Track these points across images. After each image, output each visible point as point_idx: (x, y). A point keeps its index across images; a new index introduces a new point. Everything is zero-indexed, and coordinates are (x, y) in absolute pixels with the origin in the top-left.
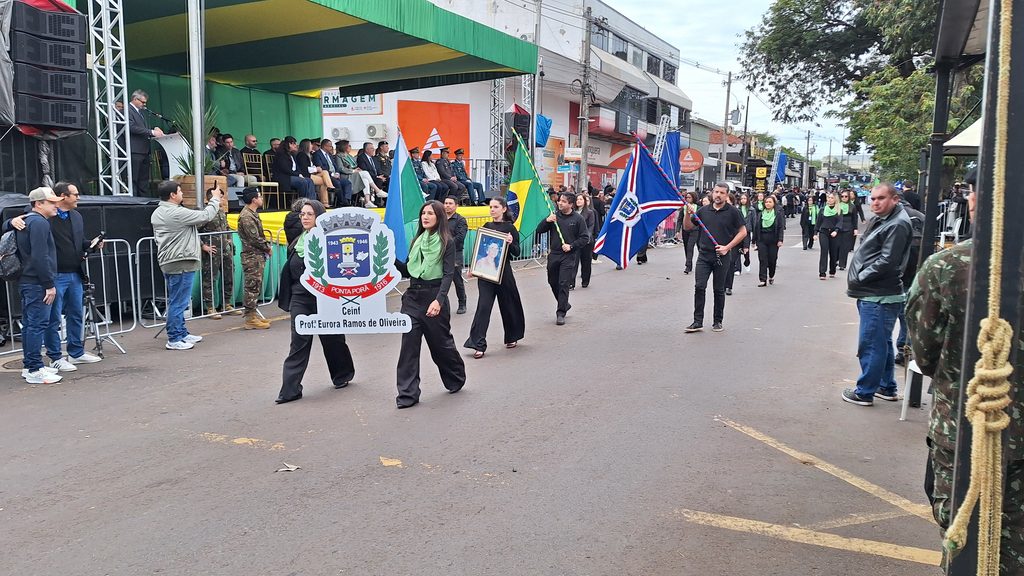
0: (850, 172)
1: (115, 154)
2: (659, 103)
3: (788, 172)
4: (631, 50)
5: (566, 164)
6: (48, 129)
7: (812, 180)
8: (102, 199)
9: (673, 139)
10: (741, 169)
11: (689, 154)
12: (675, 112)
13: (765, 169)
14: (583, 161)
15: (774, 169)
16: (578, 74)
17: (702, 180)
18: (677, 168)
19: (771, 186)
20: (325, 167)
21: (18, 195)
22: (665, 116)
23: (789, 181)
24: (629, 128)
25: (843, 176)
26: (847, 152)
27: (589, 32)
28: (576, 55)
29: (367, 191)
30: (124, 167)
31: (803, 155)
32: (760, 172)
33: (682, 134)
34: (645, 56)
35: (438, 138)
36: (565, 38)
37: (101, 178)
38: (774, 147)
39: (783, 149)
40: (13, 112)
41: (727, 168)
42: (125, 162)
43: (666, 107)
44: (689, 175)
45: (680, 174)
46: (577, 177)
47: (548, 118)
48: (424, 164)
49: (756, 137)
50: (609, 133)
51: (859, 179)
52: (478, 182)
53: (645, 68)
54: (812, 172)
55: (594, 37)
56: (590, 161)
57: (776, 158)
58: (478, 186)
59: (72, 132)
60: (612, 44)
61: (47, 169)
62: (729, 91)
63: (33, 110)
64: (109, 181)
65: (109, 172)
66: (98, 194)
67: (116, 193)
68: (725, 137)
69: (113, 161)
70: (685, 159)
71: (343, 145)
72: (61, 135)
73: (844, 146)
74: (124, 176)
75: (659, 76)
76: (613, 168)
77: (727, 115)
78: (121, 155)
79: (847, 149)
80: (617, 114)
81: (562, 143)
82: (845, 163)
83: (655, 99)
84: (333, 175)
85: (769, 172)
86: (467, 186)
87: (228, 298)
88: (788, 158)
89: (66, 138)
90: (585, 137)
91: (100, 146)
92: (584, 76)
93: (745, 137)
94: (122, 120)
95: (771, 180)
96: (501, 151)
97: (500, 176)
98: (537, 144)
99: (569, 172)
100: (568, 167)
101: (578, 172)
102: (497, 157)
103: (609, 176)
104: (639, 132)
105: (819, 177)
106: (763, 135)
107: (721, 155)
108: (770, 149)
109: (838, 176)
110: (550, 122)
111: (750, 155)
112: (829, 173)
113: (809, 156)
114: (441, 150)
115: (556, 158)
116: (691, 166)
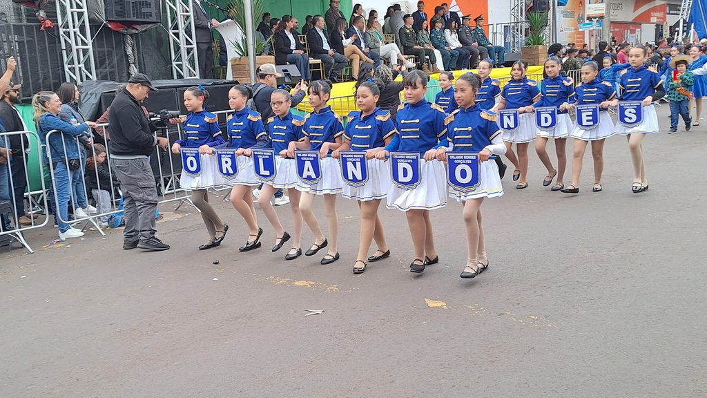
1: (185, 43)
5: (588, 22)
6: (130, 24)
8: (175, 82)
14: (606, 17)
20: (357, 42)
21: (111, 82)
30: (191, 54)
35: (457, 8)
37: (174, 64)
40: (104, 12)
42: (192, 49)
46: (600, 34)
48: (447, 31)
56: (613, 18)
58: (499, 50)
59: (150, 26)
61: (131, 60)
63: (119, 8)
64: (180, 66)
65: (179, 59)
66: (173, 78)
67: (186, 76)
69: (182, 49)
72: (141, 28)
74: (191, 62)
76: (637, 23)
78: (188, 43)
81: (582, 2)
84: (363, 49)
86: (489, 50)
89: (145, 31)
91: (172, 36)
94: (187, 11)
96: (521, 13)
97: (521, 38)
98: (558, 3)
99: (591, 28)
100: (591, 24)
101: (601, 28)
102: (518, 19)
103: (633, 32)
114: (463, 18)
115: (576, 17)
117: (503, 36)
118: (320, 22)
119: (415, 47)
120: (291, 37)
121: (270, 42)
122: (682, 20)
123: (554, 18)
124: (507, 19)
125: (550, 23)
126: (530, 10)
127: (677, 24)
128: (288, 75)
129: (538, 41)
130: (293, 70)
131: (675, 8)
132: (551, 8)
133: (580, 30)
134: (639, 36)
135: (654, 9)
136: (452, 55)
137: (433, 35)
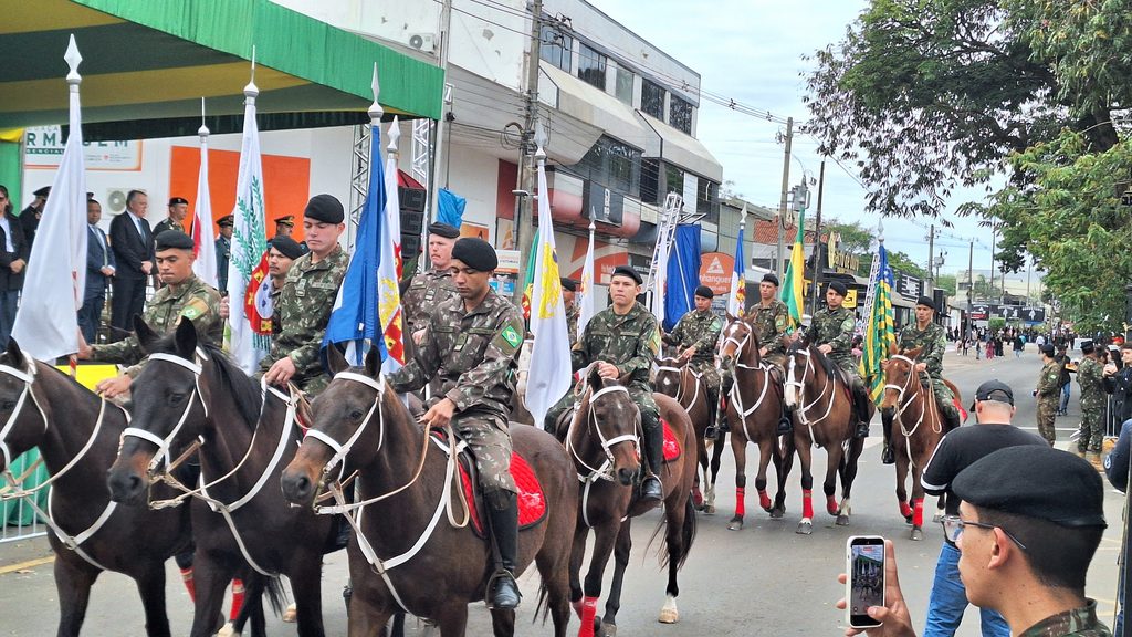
0: (1007, 302)
2: (662, 167)
3: (896, 297)
4: (611, 72)
9: (687, 236)
10: (810, 291)
11: (716, 261)
12: (690, 185)
13: (855, 291)
15: (871, 292)
16: (516, 114)
22: (673, 195)
24: (607, 211)
25: (994, 309)
26: (1002, 268)
27: (537, 38)
28: (511, 76)
31: (923, 267)
32: (847, 297)
33: (704, 224)
34: (638, 83)
36: (490, 45)
38: (870, 251)
39: (886, 255)
43: (676, 176)
47: (458, 196)
49: (840, 230)
50: (570, 217)
51: (1024, 315)
53: (638, 103)
55: (545, 49)
57: (874, 271)
60: (578, 60)
62: (788, 152)
68: (782, 233)
73: (997, 257)
75: (663, 121)
77: (785, 193)
79: (1000, 263)
80: (587, 185)
81: (482, 233)
82: (998, 284)
83: (656, 161)
85: (861, 297)
88: (897, 270)
92: (527, 117)
93: (818, 234)
95: (867, 312)
104: (626, 218)
105: (952, 308)
106: (851, 227)
107: (775, 264)
108: (865, 253)
109: (984, 309)
110: (462, 203)
111: (827, 265)
112: (970, 301)
113: (934, 270)
116: (721, 284)
135: (606, 260)
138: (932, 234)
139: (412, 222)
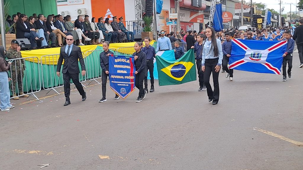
3: (272, 20)
5: (170, 21)
7: (283, 23)
9: (218, 7)
10: (250, 20)
11: (226, 14)
13: (261, 19)
14: (178, 19)
15: (266, 19)
17: (233, 26)
18: (221, 20)
19: (264, 27)
20: (60, 28)
23: (273, 24)
24: (198, 4)
25: (297, 21)
26: (299, 9)
29: (80, 38)
31: (279, 12)
32: (259, 21)
35: (110, 13)
38: (264, 9)
39: (269, 10)
41: (244, 20)
44: (227, 24)
45: (223, 23)
46: (176, 27)
47: (161, 0)
48: (106, 25)
49: (256, 5)
50: (188, 6)
52: (130, 31)
54: (283, 19)
56: (181, 20)
57: (266, 14)
58: (131, 33)
68: (242, 5)
70: (225, 16)
71: (67, 18)
73: (297, 7)
76: (191, 23)
81: (167, 12)
82: (298, 15)
84: (64, 31)
85: (263, 21)
86: (126, 33)
87: (20, 90)
88: (271, 14)
90: (178, 9)
93: (251, 6)
95: (265, 24)
96: (140, 17)
97: (141, 28)
98: (157, 12)
99: (172, 24)
100: (172, 22)
101: (176, 24)
102: (139, 19)
103: (190, 26)
104: (202, 5)
105: (286, 21)
106: (259, 4)
107: (241, 14)
108: (263, 10)
109: (295, 21)
110: (162, 2)
111: (254, 13)
112: (291, 19)
113: (281, 12)
114: (113, 18)
115: (165, 19)
116: (228, 20)
117: (132, 27)
118: (42, 17)
119: (91, 31)
120: (25, 24)
121: (13, 27)
122: (210, 22)
123: (155, 19)
124: (134, 19)
125: (154, 21)
126: (144, 15)
127: (208, 23)
128: (24, 44)
129: (149, 30)
130: (27, 41)
131: (207, 16)
132: (154, 15)
133: (167, 25)
134: (193, 29)
135: (198, 17)
136: (109, 35)
137: (99, 25)
138: (280, 3)
139: (150, 8)
